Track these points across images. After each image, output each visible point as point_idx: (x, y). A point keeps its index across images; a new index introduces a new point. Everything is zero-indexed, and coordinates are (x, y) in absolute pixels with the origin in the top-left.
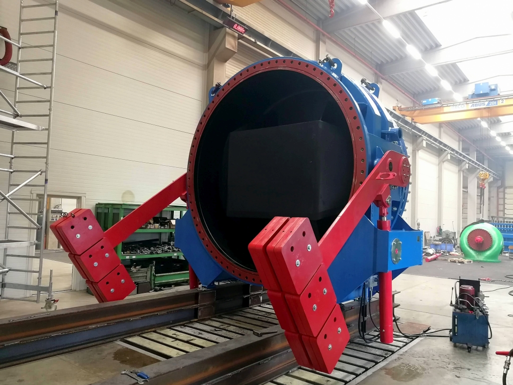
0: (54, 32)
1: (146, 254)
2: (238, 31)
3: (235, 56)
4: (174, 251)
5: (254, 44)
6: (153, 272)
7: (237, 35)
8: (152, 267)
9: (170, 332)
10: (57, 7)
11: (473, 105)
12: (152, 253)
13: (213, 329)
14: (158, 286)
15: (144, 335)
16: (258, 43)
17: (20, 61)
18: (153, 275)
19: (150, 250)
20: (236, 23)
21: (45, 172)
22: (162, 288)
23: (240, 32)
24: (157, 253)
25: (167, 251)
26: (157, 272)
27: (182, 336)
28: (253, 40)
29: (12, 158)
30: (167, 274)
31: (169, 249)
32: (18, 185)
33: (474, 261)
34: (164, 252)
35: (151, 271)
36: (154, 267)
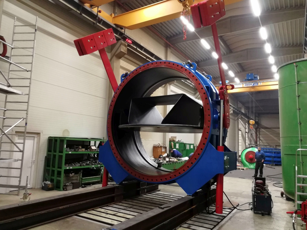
0: (34, 40)
1: (77, 166)
2: (128, 42)
3: (126, 56)
4: (92, 164)
5: (136, 50)
6: (81, 176)
7: (127, 44)
8: (80, 174)
9: (103, 210)
10: (36, 27)
11: (246, 85)
12: (81, 166)
13: (125, 207)
14: (83, 185)
15: (88, 212)
16: (138, 49)
17: (12, 56)
18: (81, 178)
19: (79, 164)
20: (127, 38)
21: (26, 119)
22: (86, 186)
23: (129, 43)
24: (84, 166)
25: (88, 165)
26: (83, 177)
27: (109, 212)
28: (135, 47)
29: (5, 111)
30: (89, 178)
31: (90, 163)
32: (11, 126)
33: (249, 168)
34: (87, 164)
35: (80, 176)
36: (81, 174)
